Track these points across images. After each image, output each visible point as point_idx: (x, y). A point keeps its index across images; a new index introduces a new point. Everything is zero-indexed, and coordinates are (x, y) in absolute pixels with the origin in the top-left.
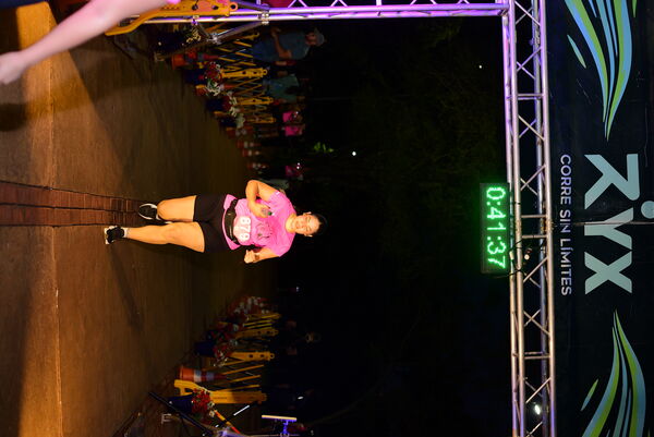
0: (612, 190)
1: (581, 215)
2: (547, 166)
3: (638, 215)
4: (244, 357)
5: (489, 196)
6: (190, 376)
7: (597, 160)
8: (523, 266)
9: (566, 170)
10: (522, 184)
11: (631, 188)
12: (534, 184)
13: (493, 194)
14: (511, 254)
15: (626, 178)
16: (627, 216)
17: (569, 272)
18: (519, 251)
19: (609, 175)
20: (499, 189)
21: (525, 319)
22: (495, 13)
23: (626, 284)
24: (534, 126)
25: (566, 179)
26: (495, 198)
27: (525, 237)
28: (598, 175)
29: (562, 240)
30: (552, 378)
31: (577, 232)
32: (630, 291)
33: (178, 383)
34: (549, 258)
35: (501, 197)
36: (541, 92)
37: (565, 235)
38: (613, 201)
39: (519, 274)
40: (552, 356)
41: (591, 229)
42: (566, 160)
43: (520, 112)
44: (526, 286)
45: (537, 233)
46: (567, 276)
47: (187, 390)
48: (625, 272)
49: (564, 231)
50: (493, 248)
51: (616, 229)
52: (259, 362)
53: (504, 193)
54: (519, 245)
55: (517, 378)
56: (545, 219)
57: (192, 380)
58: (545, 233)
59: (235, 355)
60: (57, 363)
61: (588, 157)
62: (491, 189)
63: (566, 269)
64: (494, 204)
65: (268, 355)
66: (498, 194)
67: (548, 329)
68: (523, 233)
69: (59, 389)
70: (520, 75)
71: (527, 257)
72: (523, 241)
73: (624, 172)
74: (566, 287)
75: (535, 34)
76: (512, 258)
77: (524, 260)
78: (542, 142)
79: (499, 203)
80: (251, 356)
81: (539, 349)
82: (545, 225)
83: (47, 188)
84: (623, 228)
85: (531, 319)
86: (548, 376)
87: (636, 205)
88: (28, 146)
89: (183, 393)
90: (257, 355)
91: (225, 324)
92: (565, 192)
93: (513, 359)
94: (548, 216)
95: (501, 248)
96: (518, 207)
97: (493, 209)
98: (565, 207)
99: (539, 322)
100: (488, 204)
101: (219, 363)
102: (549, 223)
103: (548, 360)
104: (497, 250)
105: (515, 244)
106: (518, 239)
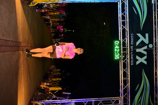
0: (142, 42)
1: (135, 47)
2: (128, 36)
3: (148, 47)
4: (54, 80)
5: (115, 43)
6: (43, 84)
7: (139, 35)
8: (123, 59)
9: (132, 37)
10: (123, 40)
11: (147, 41)
12: (125, 40)
13: (116, 42)
14: (120, 56)
15: (146, 39)
16: (146, 47)
17: (133, 60)
18: (122, 55)
19: (142, 38)
20: (118, 41)
21: (123, 70)
22: (117, 2)
23: (145, 63)
24: (125, 27)
25: (132, 39)
26: (117, 43)
27: (123, 52)
28: (139, 38)
29: (131, 53)
30: (129, 84)
31: (134, 51)
32: (146, 64)
33: (41, 86)
34: (129, 57)
35: (118, 43)
36: (127, 19)
37: (132, 52)
38: (143, 44)
39: (122, 60)
40: (129, 79)
41: (138, 50)
42: (132, 35)
43: (122, 24)
44: (124, 63)
45: (126, 51)
46: (132, 61)
47: (43, 87)
48: (145, 60)
49: (132, 51)
50: (116, 55)
51: (143, 50)
52: (58, 81)
53: (119, 42)
54: (122, 54)
55: (121, 84)
56: (128, 48)
57: (44, 85)
58: (128, 51)
59: (53, 79)
60: (23, 81)
61: (137, 34)
62: (116, 41)
63: (132, 59)
64: (116, 45)
65: (60, 79)
66: (117, 42)
67: (128, 73)
68: (123, 51)
69: (23, 87)
70: (122, 16)
71: (124, 57)
72: (123, 53)
73: (145, 38)
74: (132, 63)
75: (125, 6)
76: (120, 57)
77: (123, 57)
78: (127, 31)
79: (118, 45)
80: (56, 79)
81: (126, 77)
82: (128, 49)
83: (21, 42)
84: (145, 50)
85: (124, 70)
86: (128, 83)
87: (148, 45)
88: (18, 33)
89: (42, 88)
90: (57, 79)
91: (49, 72)
92: (132, 42)
93: (120, 79)
94: (128, 47)
95: (118, 55)
96: (122, 45)
97: (116, 46)
98: (132, 45)
99: (126, 71)
100: (115, 45)
101: (49, 81)
102: (129, 49)
103: (128, 80)
104: (117, 55)
105: (121, 54)
106: (122, 53)
